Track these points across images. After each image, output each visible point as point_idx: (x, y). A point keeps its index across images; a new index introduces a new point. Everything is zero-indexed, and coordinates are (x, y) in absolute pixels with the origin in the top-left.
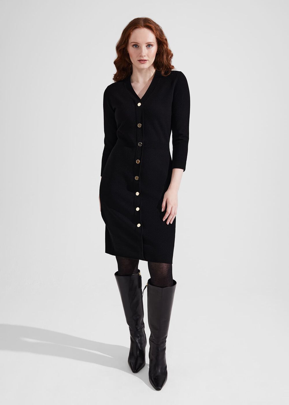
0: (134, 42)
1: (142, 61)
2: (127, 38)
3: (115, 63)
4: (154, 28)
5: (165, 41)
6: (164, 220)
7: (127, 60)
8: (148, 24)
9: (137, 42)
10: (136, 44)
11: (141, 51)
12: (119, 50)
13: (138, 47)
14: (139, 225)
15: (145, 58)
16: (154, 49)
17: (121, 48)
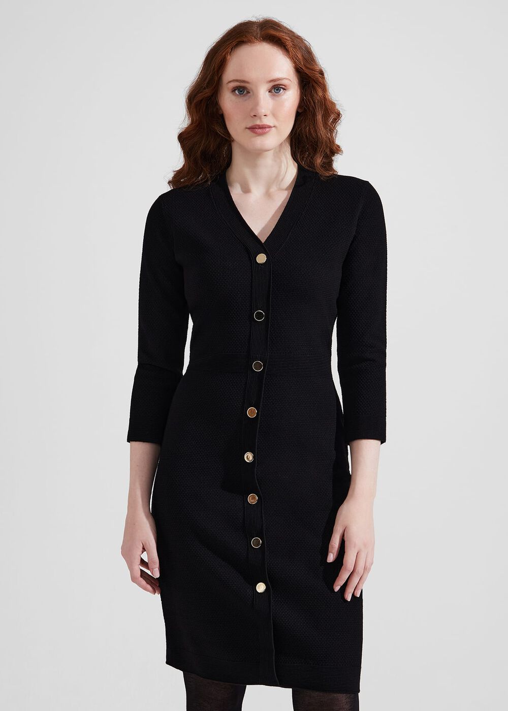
0: (237, 81)
1: (258, 129)
2: (218, 71)
3: (182, 138)
4: (289, 44)
5: (319, 75)
6: (337, 588)
7: (219, 130)
8: (273, 32)
9: (244, 79)
10: (242, 84)
11: (256, 104)
12: (195, 102)
13: (248, 92)
14: (261, 588)
15: (267, 121)
16: (291, 98)
17: (200, 97)
